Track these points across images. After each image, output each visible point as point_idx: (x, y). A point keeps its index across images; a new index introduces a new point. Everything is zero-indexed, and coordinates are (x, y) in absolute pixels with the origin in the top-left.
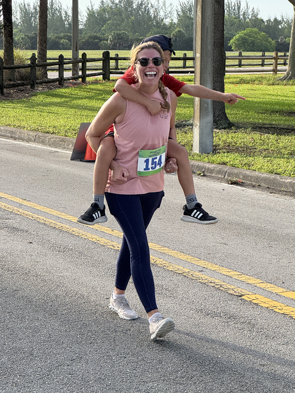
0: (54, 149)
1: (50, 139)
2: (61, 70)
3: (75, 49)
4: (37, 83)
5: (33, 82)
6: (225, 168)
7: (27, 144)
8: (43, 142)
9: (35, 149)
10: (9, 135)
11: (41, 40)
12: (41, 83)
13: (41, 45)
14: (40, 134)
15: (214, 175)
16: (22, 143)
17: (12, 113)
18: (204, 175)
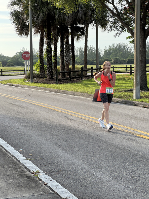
0: (87, 98)
1: (86, 95)
2: (92, 72)
3: (97, 64)
4: (83, 77)
5: (82, 76)
6: (142, 103)
7: (78, 97)
8: (84, 96)
9: (81, 98)
10: (73, 94)
11: (85, 61)
12: (85, 77)
13: (85, 63)
14: (83, 93)
15: (139, 105)
16: (77, 96)
17: (74, 87)
18: (135, 105)
